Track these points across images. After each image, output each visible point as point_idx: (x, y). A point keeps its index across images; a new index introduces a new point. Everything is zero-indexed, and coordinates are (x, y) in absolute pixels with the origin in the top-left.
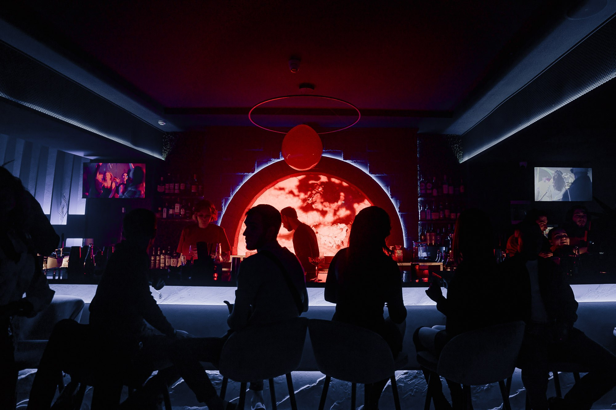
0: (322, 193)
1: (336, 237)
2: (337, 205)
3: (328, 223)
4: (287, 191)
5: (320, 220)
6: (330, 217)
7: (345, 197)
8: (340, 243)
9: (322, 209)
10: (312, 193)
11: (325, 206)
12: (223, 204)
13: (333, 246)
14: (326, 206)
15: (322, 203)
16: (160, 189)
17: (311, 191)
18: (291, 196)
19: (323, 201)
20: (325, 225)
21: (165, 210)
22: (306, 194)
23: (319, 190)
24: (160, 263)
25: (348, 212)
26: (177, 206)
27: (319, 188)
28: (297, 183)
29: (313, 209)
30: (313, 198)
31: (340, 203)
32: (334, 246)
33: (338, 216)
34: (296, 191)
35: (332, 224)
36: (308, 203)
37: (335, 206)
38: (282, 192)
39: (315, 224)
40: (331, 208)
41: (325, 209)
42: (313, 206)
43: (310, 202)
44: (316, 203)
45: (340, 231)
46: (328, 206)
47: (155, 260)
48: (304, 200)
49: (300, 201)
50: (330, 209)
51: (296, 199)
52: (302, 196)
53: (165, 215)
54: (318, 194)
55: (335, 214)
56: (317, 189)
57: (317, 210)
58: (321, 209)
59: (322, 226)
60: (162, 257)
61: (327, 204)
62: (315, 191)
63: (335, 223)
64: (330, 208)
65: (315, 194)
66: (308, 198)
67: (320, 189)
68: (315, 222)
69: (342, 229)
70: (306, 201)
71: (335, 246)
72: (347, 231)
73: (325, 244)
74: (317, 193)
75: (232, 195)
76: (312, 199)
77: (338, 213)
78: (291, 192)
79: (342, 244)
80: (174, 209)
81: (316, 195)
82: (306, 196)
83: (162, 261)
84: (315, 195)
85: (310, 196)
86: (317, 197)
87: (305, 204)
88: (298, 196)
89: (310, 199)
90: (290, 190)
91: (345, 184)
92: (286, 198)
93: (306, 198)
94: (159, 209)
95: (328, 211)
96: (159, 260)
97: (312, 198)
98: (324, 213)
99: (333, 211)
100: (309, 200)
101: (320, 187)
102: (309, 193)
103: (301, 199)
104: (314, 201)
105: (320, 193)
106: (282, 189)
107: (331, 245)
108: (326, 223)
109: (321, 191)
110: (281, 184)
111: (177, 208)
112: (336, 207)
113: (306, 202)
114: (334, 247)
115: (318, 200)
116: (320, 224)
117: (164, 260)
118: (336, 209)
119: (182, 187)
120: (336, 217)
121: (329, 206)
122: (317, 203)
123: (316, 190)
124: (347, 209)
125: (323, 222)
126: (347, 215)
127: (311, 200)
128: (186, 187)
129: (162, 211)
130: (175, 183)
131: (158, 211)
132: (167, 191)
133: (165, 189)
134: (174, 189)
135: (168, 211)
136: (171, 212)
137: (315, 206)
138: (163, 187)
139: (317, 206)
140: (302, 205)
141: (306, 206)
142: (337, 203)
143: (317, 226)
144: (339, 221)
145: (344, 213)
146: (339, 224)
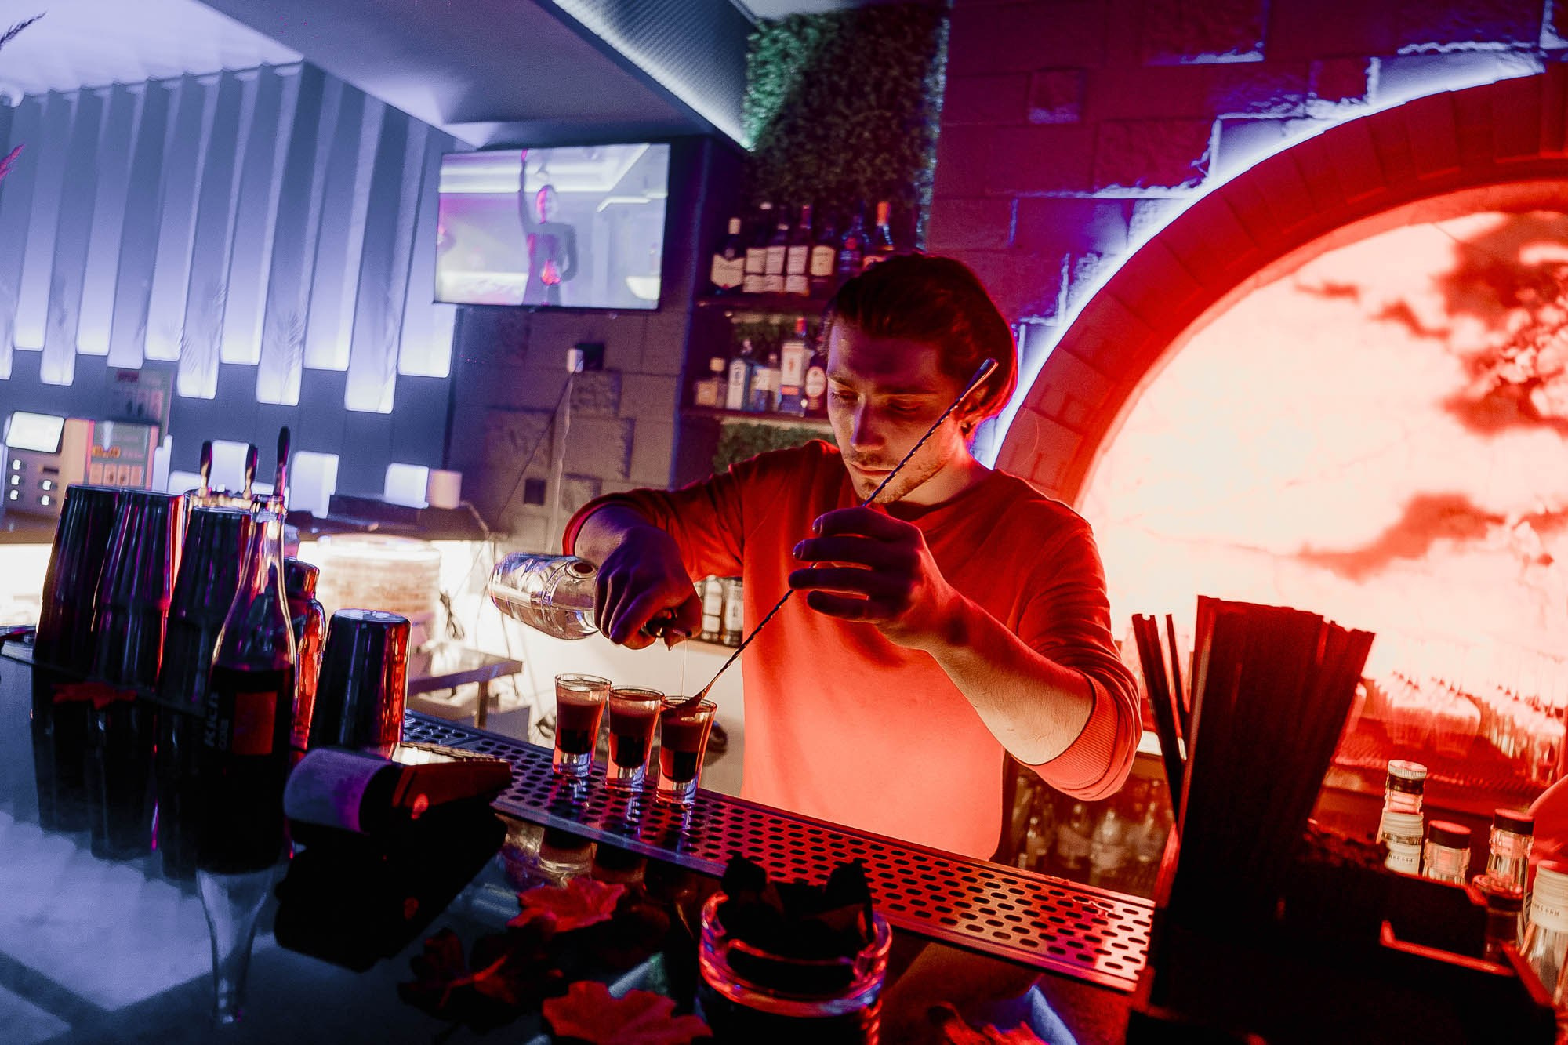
4: (1374, 300)
10: (1536, 323)
16: (725, 272)
17: (1534, 307)
18: (1397, 330)
21: (738, 368)
22: (1494, 325)
26: (794, 353)
28: (1446, 262)
29: (1531, 418)
30: (1538, 350)
34: (1430, 308)
36: (1504, 381)
38: (1342, 305)
39: (1541, 510)
42: (1539, 399)
44: (1557, 384)
48: (1481, 363)
49: (1453, 365)
51: (1431, 348)
52: (1471, 334)
53: (735, 399)
57: (1559, 422)
62: (1561, 310)
65: (1562, 325)
66: (1508, 347)
68: (1539, 498)
70: (1492, 367)
75: (1068, 306)
76: (1534, 359)
78: (1400, 313)
80: (778, 365)
81: (1562, 333)
82: (1497, 339)
84: (1554, 332)
85: (1521, 341)
87: (1483, 386)
88: (1443, 334)
89: (1522, 359)
90: (1391, 298)
92: (1364, 342)
93: (1490, 349)
94: (717, 365)
97: (1531, 351)
100: (1512, 360)
103: (1462, 357)
104: (1548, 370)
106: (1336, 291)
110: (1338, 261)
111: (792, 364)
113: (1493, 374)
117: (718, 604)
119: (820, 264)
127: (1528, 364)
128: (837, 262)
129: (725, 375)
130: (789, 241)
131: (709, 375)
132: (753, 285)
133: (745, 274)
134: (784, 273)
135: (750, 377)
136: (764, 379)
137: (1550, 401)
138: (739, 262)
139: (1562, 402)
140: (1465, 389)
141: (1489, 394)
143: (1548, 523)
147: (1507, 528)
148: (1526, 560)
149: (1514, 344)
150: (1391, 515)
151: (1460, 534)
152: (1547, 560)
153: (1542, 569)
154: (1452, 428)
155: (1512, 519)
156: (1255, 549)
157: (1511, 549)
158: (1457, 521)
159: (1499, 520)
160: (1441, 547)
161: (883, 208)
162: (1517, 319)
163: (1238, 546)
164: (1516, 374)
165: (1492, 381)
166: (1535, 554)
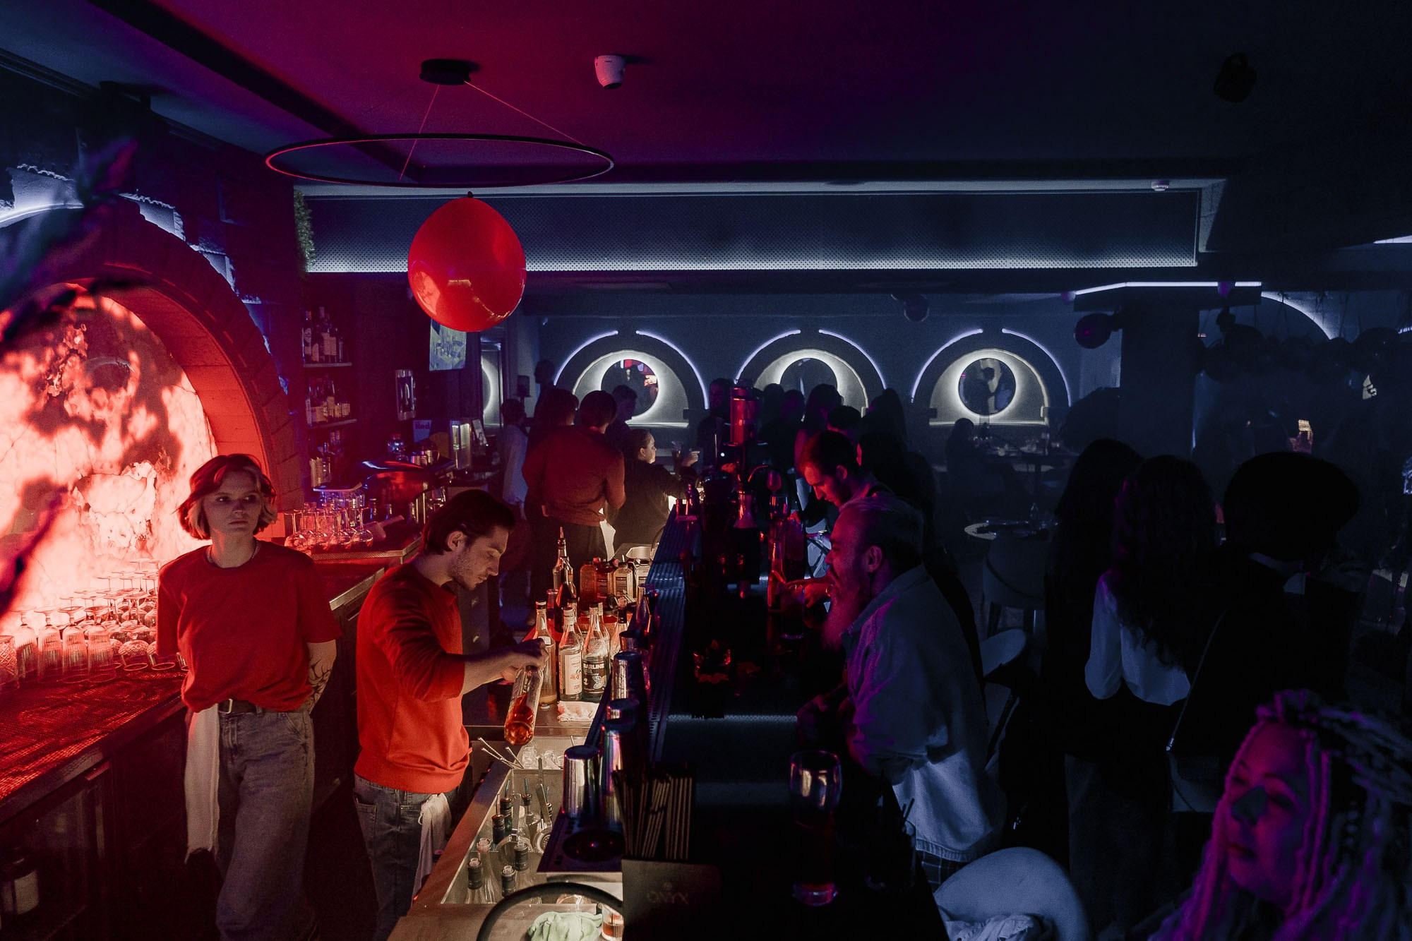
0: (84, 354)
1: (133, 511)
2: (127, 397)
3: (111, 467)
5: (89, 457)
6: (114, 446)
7: (141, 367)
8: (142, 529)
9: (92, 416)
10: (57, 356)
11: (97, 405)
13: (130, 544)
14: (101, 403)
15: (89, 392)
17: (55, 348)
19: (90, 384)
20: (104, 475)
22: (39, 359)
23: (74, 343)
25: (153, 421)
27: (75, 335)
29: (65, 419)
30: (61, 374)
31: (132, 389)
32: (132, 543)
33: (133, 436)
35: (119, 468)
36: (50, 395)
37: (121, 400)
39: (80, 477)
40: (114, 410)
41: (101, 415)
42: (66, 406)
43: (54, 391)
44: (71, 396)
45: (141, 486)
46: (104, 405)
48: (38, 385)
49: (25, 388)
50: (112, 413)
52: (29, 366)
54: (75, 359)
55: (124, 431)
56: (70, 341)
57: (78, 421)
58: (87, 418)
59: (97, 479)
61: (100, 395)
62: (65, 345)
63: (126, 463)
64: (110, 409)
65: (68, 357)
66: (49, 372)
67: (78, 340)
68: (78, 471)
69: (144, 480)
70: (42, 388)
71: (134, 542)
72: (157, 486)
73: (111, 544)
74: (73, 352)
76: (60, 379)
77: (131, 428)
79: (151, 532)
81: (69, 363)
82: (42, 369)
84: (65, 362)
85: (54, 369)
86: (74, 373)
87: (42, 402)
88: (17, 367)
89: (56, 381)
91: (136, 321)
93: (41, 374)
95: (108, 422)
97: (58, 376)
98: (96, 430)
99: (118, 421)
100: (51, 383)
101: (78, 332)
102: (49, 354)
103: (29, 382)
104: (68, 386)
105: (80, 355)
107: (124, 543)
108: (106, 468)
109: (81, 346)
112: (124, 405)
113: (45, 392)
114: (133, 548)
115: (78, 383)
116: (92, 472)
118: (126, 412)
120: (129, 441)
121: (107, 401)
122: (75, 394)
123: (68, 344)
124: (149, 409)
125: (100, 464)
126: (151, 432)
127: (58, 383)
137: (71, 405)
139: (76, 407)
140: (34, 404)
141: (46, 406)
142: (126, 388)
143: (83, 483)
144: (135, 453)
145: (143, 423)
146: (136, 464)
147: (69, 494)
148: (79, 510)
152: (87, 507)
153: (86, 514)
154: (29, 434)
157: (73, 506)
159: (65, 490)
165: (46, 398)
166: (82, 505)
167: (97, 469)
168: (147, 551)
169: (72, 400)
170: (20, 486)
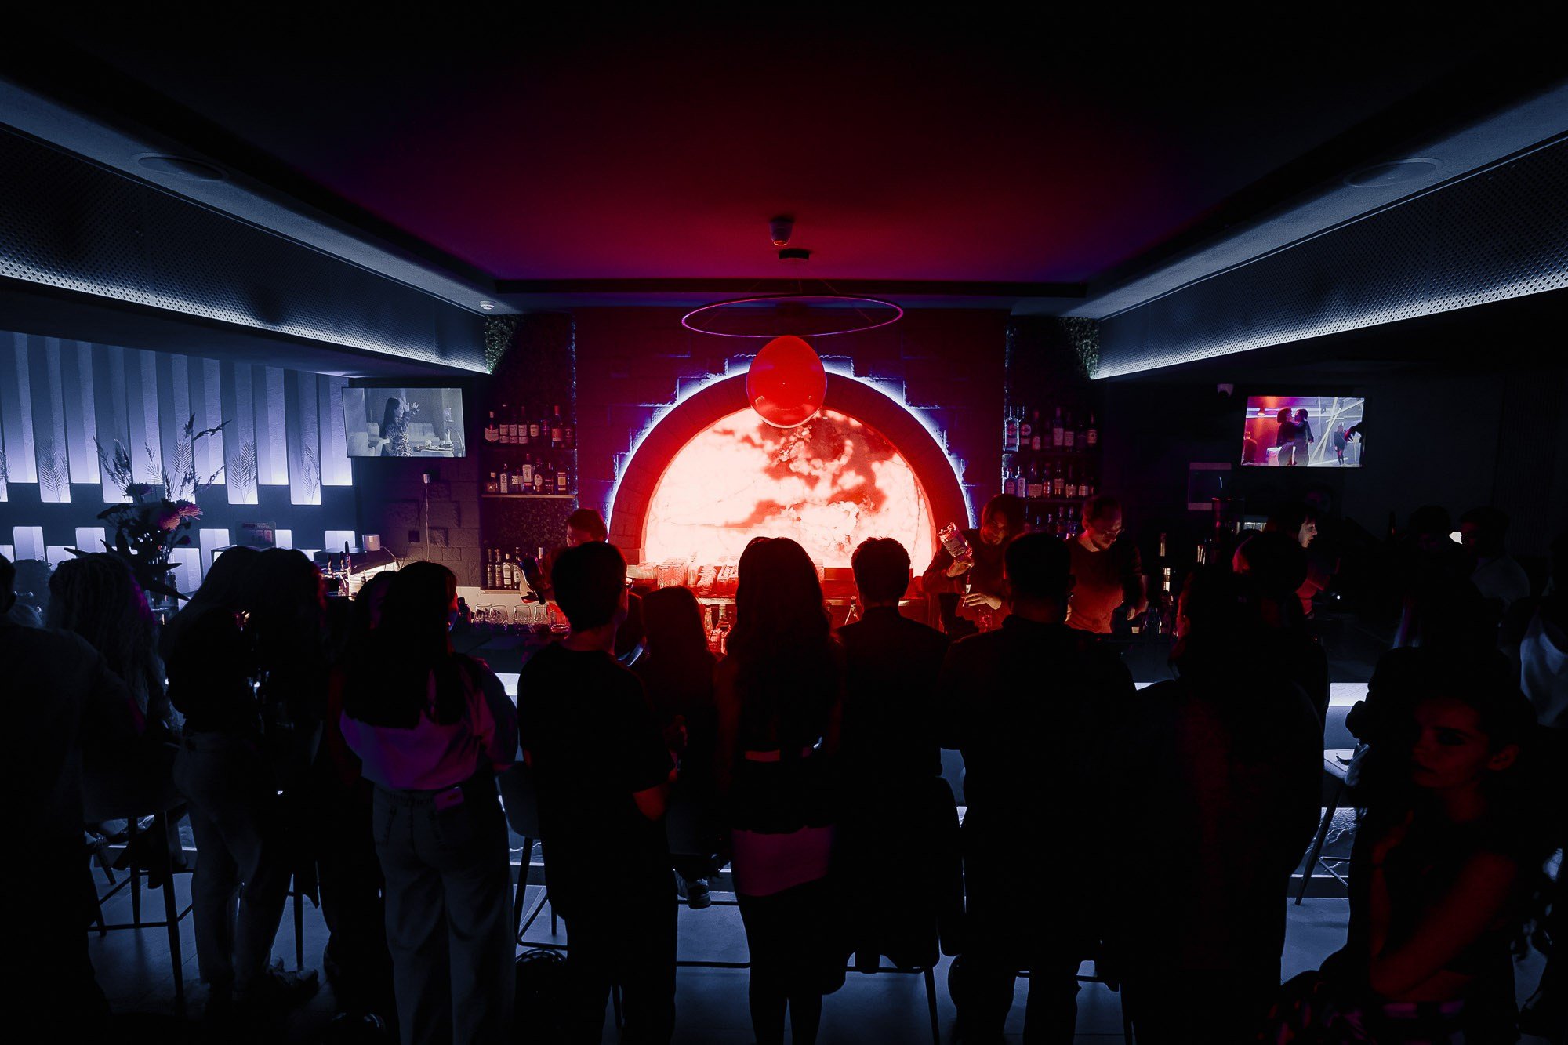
0: (808, 440)
1: (835, 528)
2: (839, 465)
3: (821, 501)
4: (739, 436)
5: (804, 494)
6: (824, 489)
7: (854, 449)
8: (843, 540)
9: (810, 473)
10: (788, 441)
11: (814, 467)
12: (616, 467)
13: (830, 545)
14: (817, 466)
15: (808, 460)
16: (490, 435)
17: (788, 437)
18: (748, 446)
19: (810, 456)
20: (814, 504)
21: (504, 476)
22: (776, 442)
23: (802, 435)
24: (502, 578)
25: (861, 480)
26: (527, 469)
27: (803, 431)
28: (759, 421)
29: (790, 473)
30: (790, 450)
31: (844, 460)
33: (841, 486)
34: (757, 438)
35: (827, 503)
36: (781, 461)
37: (834, 466)
38: (729, 437)
39: (795, 502)
40: (827, 471)
41: (814, 473)
42: (791, 466)
44: (796, 461)
45: (844, 515)
46: (820, 468)
47: (493, 571)
48: (774, 455)
49: (766, 456)
50: (825, 473)
51: (758, 451)
52: (770, 446)
53: (504, 488)
54: (801, 443)
55: (834, 483)
56: (799, 433)
57: (799, 475)
58: (806, 473)
59: (808, 506)
60: (506, 566)
61: (818, 462)
62: (795, 436)
63: (833, 500)
64: (825, 470)
65: (796, 442)
66: (781, 450)
67: (804, 433)
68: (795, 499)
69: (848, 512)
70: (777, 456)
71: (834, 544)
72: (859, 517)
73: (814, 542)
74: (799, 439)
75: (633, 447)
76: (789, 453)
77: (840, 481)
78: (747, 439)
79: (847, 541)
80: (521, 473)
81: (796, 445)
82: (778, 447)
83: (506, 574)
84: (794, 444)
85: (785, 447)
86: (799, 450)
87: (775, 463)
88: (762, 446)
89: (786, 453)
90: (744, 434)
91: (854, 423)
92: (738, 450)
93: (776, 450)
94: (493, 475)
95: (821, 477)
96: (502, 572)
97: (788, 451)
98: (812, 481)
99: (831, 477)
100: (783, 454)
101: (805, 429)
103: (768, 454)
104: (794, 456)
105: (805, 441)
106: (728, 432)
107: (826, 543)
108: (817, 501)
109: (806, 436)
110: (726, 422)
111: (527, 474)
112: (836, 469)
113: (777, 459)
114: (832, 548)
115: (801, 456)
116: (805, 502)
117: (509, 573)
118: (837, 473)
119: (534, 432)
120: (837, 489)
121: (822, 466)
122: (799, 460)
123: (797, 435)
124: (858, 473)
125: (811, 498)
126: (858, 485)
127: (788, 455)
128: (541, 431)
129: (497, 479)
130: (519, 423)
131: (491, 481)
132: (504, 440)
133: (500, 435)
134: (518, 436)
135: (509, 480)
136: (515, 480)
137: (795, 466)
138: (496, 431)
139: (799, 467)
140: (770, 464)
141: (777, 466)
142: (839, 460)
143: (797, 507)
144: (842, 496)
145: (851, 480)
146: (842, 502)
147: (787, 510)
148: (793, 520)
149: (783, 449)
150: (752, 509)
151: (774, 514)
152: (799, 519)
153: (798, 522)
154: (766, 478)
155: (788, 507)
156: (710, 526)
157: (789, 516)
158: (772, 509)
159: (784, 507)
160: (768, 518)
161: (556, 408)
162: (783, 440)
163: (704, 525)
164: (784, 459)
165: (778, 461)
166: (796, 518)
167: (808, 500)
168: (844, 552)
169: (795, 464)
170: (756, 502)
